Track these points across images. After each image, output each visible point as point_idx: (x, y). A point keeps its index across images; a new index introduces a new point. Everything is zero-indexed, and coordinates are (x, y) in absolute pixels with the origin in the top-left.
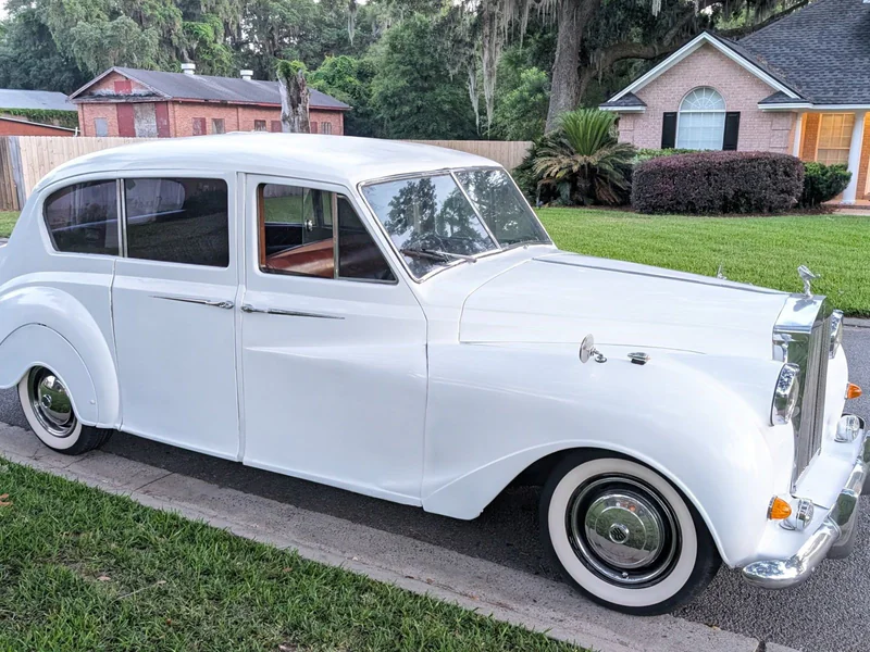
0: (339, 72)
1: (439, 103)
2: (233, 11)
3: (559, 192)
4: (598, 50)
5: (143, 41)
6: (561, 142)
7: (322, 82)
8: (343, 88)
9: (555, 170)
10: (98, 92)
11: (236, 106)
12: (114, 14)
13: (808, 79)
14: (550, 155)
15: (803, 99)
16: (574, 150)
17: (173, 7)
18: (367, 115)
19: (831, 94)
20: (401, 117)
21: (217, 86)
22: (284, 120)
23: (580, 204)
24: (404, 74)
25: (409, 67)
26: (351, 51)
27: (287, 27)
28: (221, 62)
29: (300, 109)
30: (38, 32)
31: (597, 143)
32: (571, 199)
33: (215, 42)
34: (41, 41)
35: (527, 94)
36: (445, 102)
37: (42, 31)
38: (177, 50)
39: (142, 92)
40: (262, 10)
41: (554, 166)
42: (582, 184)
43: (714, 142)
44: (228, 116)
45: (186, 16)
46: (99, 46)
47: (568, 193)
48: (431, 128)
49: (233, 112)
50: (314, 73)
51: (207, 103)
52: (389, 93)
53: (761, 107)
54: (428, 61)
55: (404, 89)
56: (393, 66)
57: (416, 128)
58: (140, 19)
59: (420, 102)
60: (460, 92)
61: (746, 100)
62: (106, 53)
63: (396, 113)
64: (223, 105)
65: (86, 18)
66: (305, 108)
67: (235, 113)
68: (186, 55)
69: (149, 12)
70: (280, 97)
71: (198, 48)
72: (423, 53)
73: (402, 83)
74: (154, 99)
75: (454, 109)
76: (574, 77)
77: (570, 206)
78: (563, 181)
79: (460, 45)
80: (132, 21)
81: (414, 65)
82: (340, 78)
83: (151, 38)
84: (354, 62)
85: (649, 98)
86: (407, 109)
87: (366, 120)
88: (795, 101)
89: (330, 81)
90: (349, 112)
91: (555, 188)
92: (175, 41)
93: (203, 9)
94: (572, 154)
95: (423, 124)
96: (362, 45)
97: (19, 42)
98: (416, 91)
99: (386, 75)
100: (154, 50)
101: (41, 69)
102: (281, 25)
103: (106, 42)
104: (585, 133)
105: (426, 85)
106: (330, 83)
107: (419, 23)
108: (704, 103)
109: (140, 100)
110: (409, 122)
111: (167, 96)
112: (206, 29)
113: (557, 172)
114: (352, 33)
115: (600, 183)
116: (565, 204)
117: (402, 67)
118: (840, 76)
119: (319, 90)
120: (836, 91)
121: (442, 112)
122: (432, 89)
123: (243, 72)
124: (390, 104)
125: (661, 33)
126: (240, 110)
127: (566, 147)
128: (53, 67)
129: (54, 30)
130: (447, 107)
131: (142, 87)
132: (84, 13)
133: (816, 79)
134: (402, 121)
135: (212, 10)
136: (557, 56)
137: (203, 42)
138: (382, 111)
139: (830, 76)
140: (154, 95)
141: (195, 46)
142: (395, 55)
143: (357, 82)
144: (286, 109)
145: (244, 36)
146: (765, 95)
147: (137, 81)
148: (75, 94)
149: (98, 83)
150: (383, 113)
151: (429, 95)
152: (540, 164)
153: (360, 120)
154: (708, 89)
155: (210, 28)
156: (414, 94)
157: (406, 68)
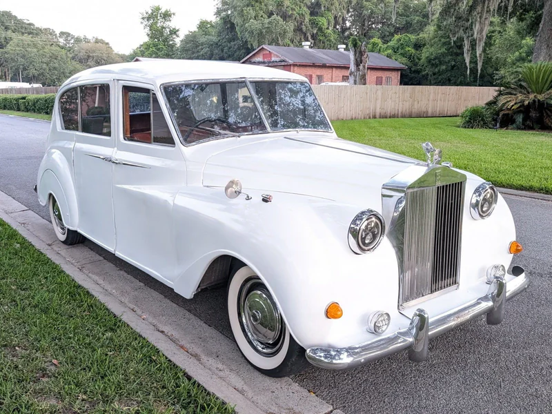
0: (402, 44)
2: (340, 9)
3: (514, 120)
5: (285, 29)
6: (521, 85)
7: (390, 51)
8: (403, 55)
9: (512, 104)
10: (253, 60)
11: (331, 67)
12: (270, 14)
14: (511, 94)
16: (530, 90)
17: (305, 9)
18: (418, 72)
20: (440, 73)
21: (322, 55)
22: (350, 74)
23: (531, 128)
24: (444, 44)
25: (448, 40)
26: (414, 31)
27: (374, 18)
28: (330, 41)
29: (361, 67)
30: (231, 27)
31: (547, 85)
32: (523, 124)
33: (328, 28)
34: (231, 32)
35: (524, 54)
37: (232, 27)
38: (305, 34)
39: (278, 59)
40: (359, 8)
41: (511, 102)
42: (533, 114)
44: (326, 73)
45: (312, 14)
46: (260, 34)
47: (521, 120)
48: (459, 80)
49: (329, 71)
50: (386, 46)
51: (314, 66)
52: (432, 57)
55: (443, 55)
56: (436, 39)
57: (449, 80)
58: (285, 17)
59: (453, 63)
62: (264, 37)
63: (436, 70)
64: (324, 66)
65: (255, 17)
66: (364, 67)
67: (331, 71)
68: (309, 38)
69: (291, 12)
70: (349, 59)
71: (317, 33)
73: (443, 50)
74: (283, 64)
77: (522, 129)
78: (518, 111)
80: (280, 18)
82: (402, 49)
83: (289, 28)
84: (413, 37)
86: (444, 67)
87: (416, 75)
89: (395, 50)
90: (405, 70)
91: (512, 116)
92: (304, 28)
93: (323, 9)
94: (529, 93)
95: (454, 77)
96: (422, 26)
97: (219, 34)
98: (451, 55)
99: (432, 46)
100: (290, 35)
101: (230, 48)
102: (370, 17)
103: (264, 31)
104: (538, 78)
105: (459, 51)
106: (395, 52)
109: (276, 64)
110: (444, 76)
111: (291, 62)
112: (323, 21)
113: (513, 106)
114: (416, 19)
115: (547, 114)
116: (519, 128)
117: (443, 40)
119: (387, 57)
123: (339, 46)
124: (433, 65)
126: (334, 69)
127: (525, 88)
128: (236, 47)
129: (237, 25)
131: (278, 56)
132: (254, 15)
134: (440, 75)
135: (328, 10)
137: (320, 29)
138: (427, 69)
140: (284, 61)
141: (315, 32)
142: (440, 32)
143: (413, 51)
144: (353, 67)
145: (348, 24)
147: (276, 53)
148: (242, 61)
149: (254, 55)
150: (428, 71)
151: (460, 57)
152: (502, 100)
153: (413, 75)
155: (325, 20)
156: (450, 57)
157: (446, 40)
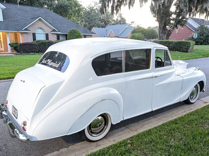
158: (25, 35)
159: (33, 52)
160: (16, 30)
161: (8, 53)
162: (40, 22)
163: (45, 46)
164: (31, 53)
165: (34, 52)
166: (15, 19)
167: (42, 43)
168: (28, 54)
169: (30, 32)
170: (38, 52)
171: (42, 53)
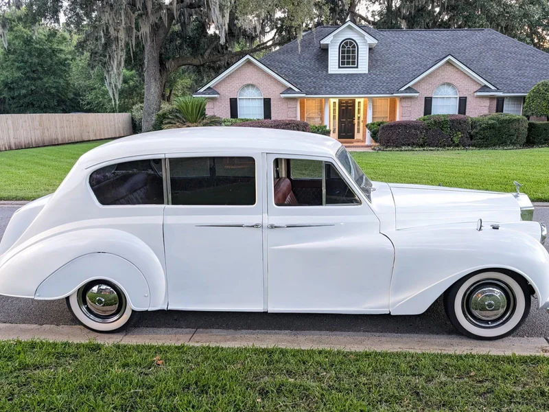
1: (47, 88)
4: (171, 60)
6: (176, 116)
13: (300, 81)
14: (171, 123)
15: (301, 92)
16: (185, 120)
19: (313, 89)
20: (20, 97)
24: (19, 68)
25: (22, 64)
36: (51, 87)
43: (259, 114)
48: (43, 104)
52: (9, 81)
53: (282, 96)
54: (36, 60)
55: (20, 79)
56: (9, 63)
59: (33, 87)
60: (61, 81)
61: (274, 93)
63: (16, 94)
72: (30, 55)
73: (18, 74)
75: (59, 92)
76: (158, 76)
79: (97, 56)
81: (26, 62)
85: (220, 90)
86: (24, 91)
88: (298, 93)
94: (184, 122)
95: (38, 101)
98: (29, 80)
104: (192, 111)
105: (35, 76)
107: (26, 35)
108: (250, 93)
110: (27, 100)
117: (16, 64)
118: (315, 80)
120: (315, 88)
121: (50, 93)
122: (41, 79)
124: (10, 88)
125: (202, 51)
127: (180, 118)
130: (53, 91)
133: (304, 81)
136: (146, 63)
138: (4, 93)
139: (310, 80)
142: (10, 56)
146: (283, 90)
150: (5, 95)
151: (39, 83)
154: (253, 86)
156: (28, 82)
157: (20, 65)
158: (406, 103)
159: (409, 145)
160: (388, 92)
161: (362, 147)
162: (449, 68)
163: (443, 130)
164: (403, 148)
165: (413, 144)
166: (397, 64)
167: (435, 122)
168: (397, 149)
169: (417, 94)
170: (422, 146)
171: (432, 148)
